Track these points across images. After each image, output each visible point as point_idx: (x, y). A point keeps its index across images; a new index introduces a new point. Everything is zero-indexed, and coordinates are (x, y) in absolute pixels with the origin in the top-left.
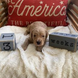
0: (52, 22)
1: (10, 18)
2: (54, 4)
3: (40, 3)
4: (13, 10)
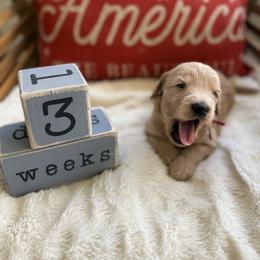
4: (59, 25)
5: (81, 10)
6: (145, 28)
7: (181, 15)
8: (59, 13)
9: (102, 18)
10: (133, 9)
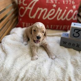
0: (64, 26)
1: (21, 20)
2: (67, 8)
3: (53, 6)
4: (25, 12)
5: (31, 9)
6: (49, 15)
7: (59, 12)
8: (25, 9)
9: (37, 11)
10: (46, 9)
